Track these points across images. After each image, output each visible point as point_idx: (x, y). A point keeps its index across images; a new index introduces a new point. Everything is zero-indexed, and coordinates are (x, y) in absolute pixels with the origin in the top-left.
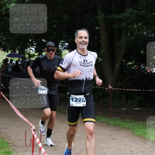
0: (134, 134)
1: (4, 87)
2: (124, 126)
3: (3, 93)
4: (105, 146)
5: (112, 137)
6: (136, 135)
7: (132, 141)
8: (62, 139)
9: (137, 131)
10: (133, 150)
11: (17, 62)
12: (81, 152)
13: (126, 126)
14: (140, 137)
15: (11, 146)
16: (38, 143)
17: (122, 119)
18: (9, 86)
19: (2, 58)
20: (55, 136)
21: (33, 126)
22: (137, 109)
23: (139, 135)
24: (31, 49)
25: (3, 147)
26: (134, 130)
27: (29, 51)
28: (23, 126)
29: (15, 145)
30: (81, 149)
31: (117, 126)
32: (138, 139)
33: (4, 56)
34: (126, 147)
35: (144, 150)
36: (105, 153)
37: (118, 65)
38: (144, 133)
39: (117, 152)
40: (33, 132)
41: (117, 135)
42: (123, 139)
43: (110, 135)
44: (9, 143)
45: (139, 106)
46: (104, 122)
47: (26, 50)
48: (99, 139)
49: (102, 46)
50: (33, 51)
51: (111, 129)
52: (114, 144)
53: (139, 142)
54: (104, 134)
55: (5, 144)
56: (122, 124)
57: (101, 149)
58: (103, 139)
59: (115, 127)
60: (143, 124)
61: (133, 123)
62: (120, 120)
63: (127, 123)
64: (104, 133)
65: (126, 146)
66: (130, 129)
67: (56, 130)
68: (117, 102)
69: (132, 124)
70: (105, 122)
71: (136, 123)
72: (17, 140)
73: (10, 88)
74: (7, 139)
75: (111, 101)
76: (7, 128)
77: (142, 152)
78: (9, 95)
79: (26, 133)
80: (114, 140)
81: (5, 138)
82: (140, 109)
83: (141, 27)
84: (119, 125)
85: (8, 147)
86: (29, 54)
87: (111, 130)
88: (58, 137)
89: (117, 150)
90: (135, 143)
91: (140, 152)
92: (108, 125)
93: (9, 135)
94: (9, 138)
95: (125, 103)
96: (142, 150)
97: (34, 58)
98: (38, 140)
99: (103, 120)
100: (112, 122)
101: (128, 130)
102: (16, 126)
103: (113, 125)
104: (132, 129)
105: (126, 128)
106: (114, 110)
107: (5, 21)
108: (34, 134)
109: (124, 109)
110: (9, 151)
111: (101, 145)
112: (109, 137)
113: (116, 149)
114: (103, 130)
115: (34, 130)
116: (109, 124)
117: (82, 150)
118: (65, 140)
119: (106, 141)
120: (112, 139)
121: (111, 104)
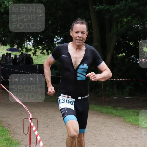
0: (125, 122)
1: (4, 80)
2: (116, 114)
3: (2, 85)
4: (99, 132)
5: (105, 125)
6: (127, 122)
7: (124, 128)
8: (58, 126)
9: (128, 118)
10: (125, 136)
11: (16, 56)
13: (118, 114)
14: (131, 124)
15: (11, 133)
16: (35, 131)
17: (113, 107)
18: (9, 78)
19: (2, 52)
20: (51, 124)
21: (31, 115)
22: (128, 97)
23: (130, 122)
24: (28, 44)
25: (4, 135)
26: (125, 118)
27: (26, 46)
28: (22, 115)
29: (14, 133)
31: (110, 114)
32: (129, 125)
33: (3, 51)
34: (118, 134)
35: (135, 136)
36: (98, 139)
37: (110, 56)
38: (134, 121)
39: (110, 138)
40: (30, 121)
41: (109, 123)
42: (115, 126)
43: (103, 123)
44: (9, 131)
45: (130, 95)
46: (97, 110)
47: (24, 45)
49: (94, 39)
50: (30, 45)
52: (106, 131)
53: (130, 129)
55: (6, 131)
56: (114, 112)
57: (95, 136)
58: (96, 127)
59: (107, 115)
60: (134, 112)
61: (125, 111)
62: (112, 108)
63: (119, 111)
64: (98, 121)
65: (118, 132)
66: (122, 116)
67: (53, 118)
68: (109, 91)
69: (123, 112)
71: (127, 110)
72: (16, 128)
73: (9, 80)
74: (7, 127)
75: (103, 91)
76: (7, 117)
77: (133, 138)
78: (9, 86)
79: (23, 122)
80: (107, 127)
81: (5, 126)
82: (130, 97)
83: (130, 20)
84: (111, 113)
85: (9, 134)
86: (26, 48)
87: (104, 118)
88: (54, 125)
89: (110, 137)
90: (126, 130)
91: (131, 138)
93: (9, 124)
94: (9, 126)
95: (117, 92)
96: (133, 136)
97: (31, 52)
98: (34, 128)
100: (104, 110)
101: (119, 118)
102: (16, 116)
103: (106, 113)
104: (124, 117)
105: (117, 115)
106: (106, 99)
107: (4, 18)
108: (31, 122)
109: (115, 98)
110: (10, 138)
111: (95, 132)
113: (108, 136)
114: (96, 118)
115: (31, 119)
116: (102, 112)
118: (61, 128)
119: (99, 128)
120: (105, 126)
121: (103, 93)
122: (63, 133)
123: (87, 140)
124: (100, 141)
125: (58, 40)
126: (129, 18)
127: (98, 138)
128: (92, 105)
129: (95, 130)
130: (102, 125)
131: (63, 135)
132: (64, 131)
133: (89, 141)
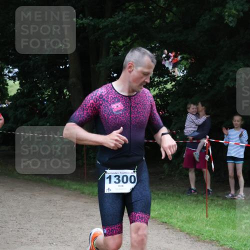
4: (77, 226)
5: (87, 213)
8: (10, 216)
12: (39, 236)
30: (39, 232)
43: (85, 210)
48: (68, 215)
49: (71, 73)
51: (87, 200)
52: (90, 224)
54: (74, 208)
57: (70, 232)
58: (73, 216)
59: (91, 197)
64: (76, 207)
70: (76, 189)
75: (85, 157)
80: (90, 217)
87: (86, 202)
88: (3, 214)
92: (82, 195)
99: (74, 187)
100: (87, 189)
103: (89, 194)
106: (91, 171)
111: (70, 225)
112: (82, 213)
114: (73, 202)
116: (83, 193)
117: (41, 233)
118: (14, 218)
119: (78, 218)
120: (88, 216)
121: (85, 162)
122: (18, 227)
123: (58, 238)
124: (80, 239)
125: (10, 72)
126: (128, 40)
127: (76, 235)
128: (67, 182)
129: (72, 222)
130: (83, 214)
131: (18, 231)
132: (20, 224)
133: (62, 241)
